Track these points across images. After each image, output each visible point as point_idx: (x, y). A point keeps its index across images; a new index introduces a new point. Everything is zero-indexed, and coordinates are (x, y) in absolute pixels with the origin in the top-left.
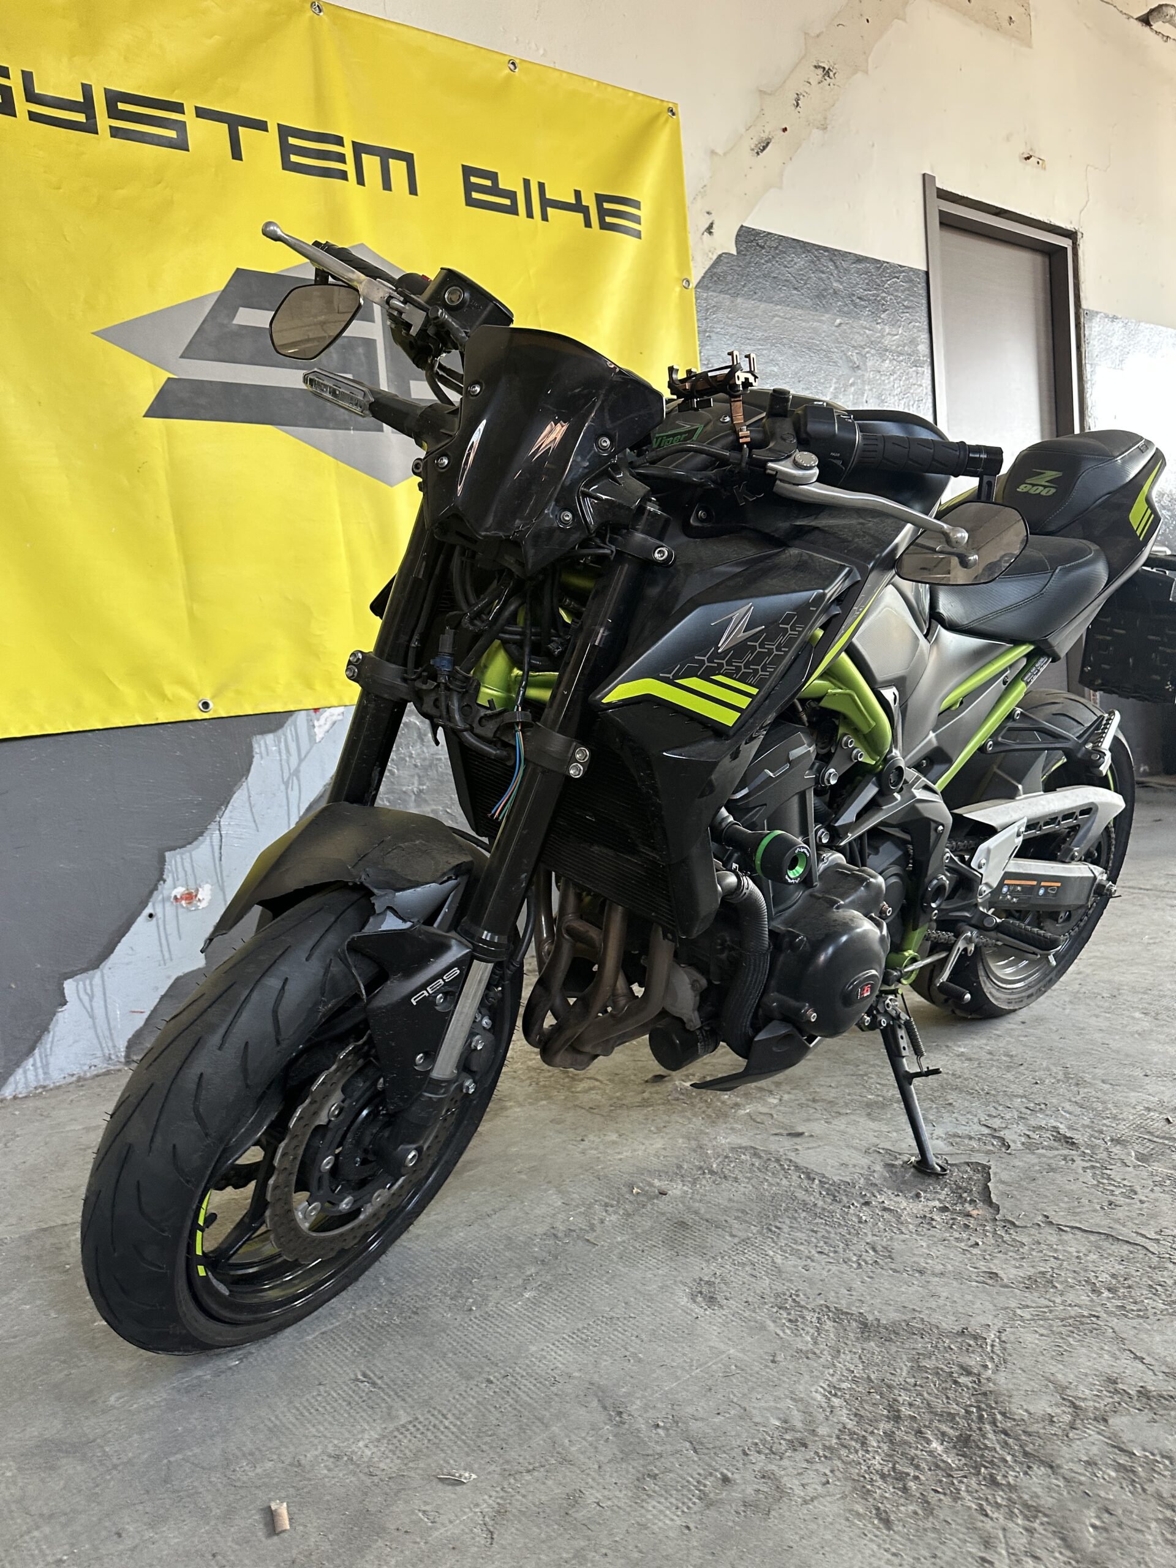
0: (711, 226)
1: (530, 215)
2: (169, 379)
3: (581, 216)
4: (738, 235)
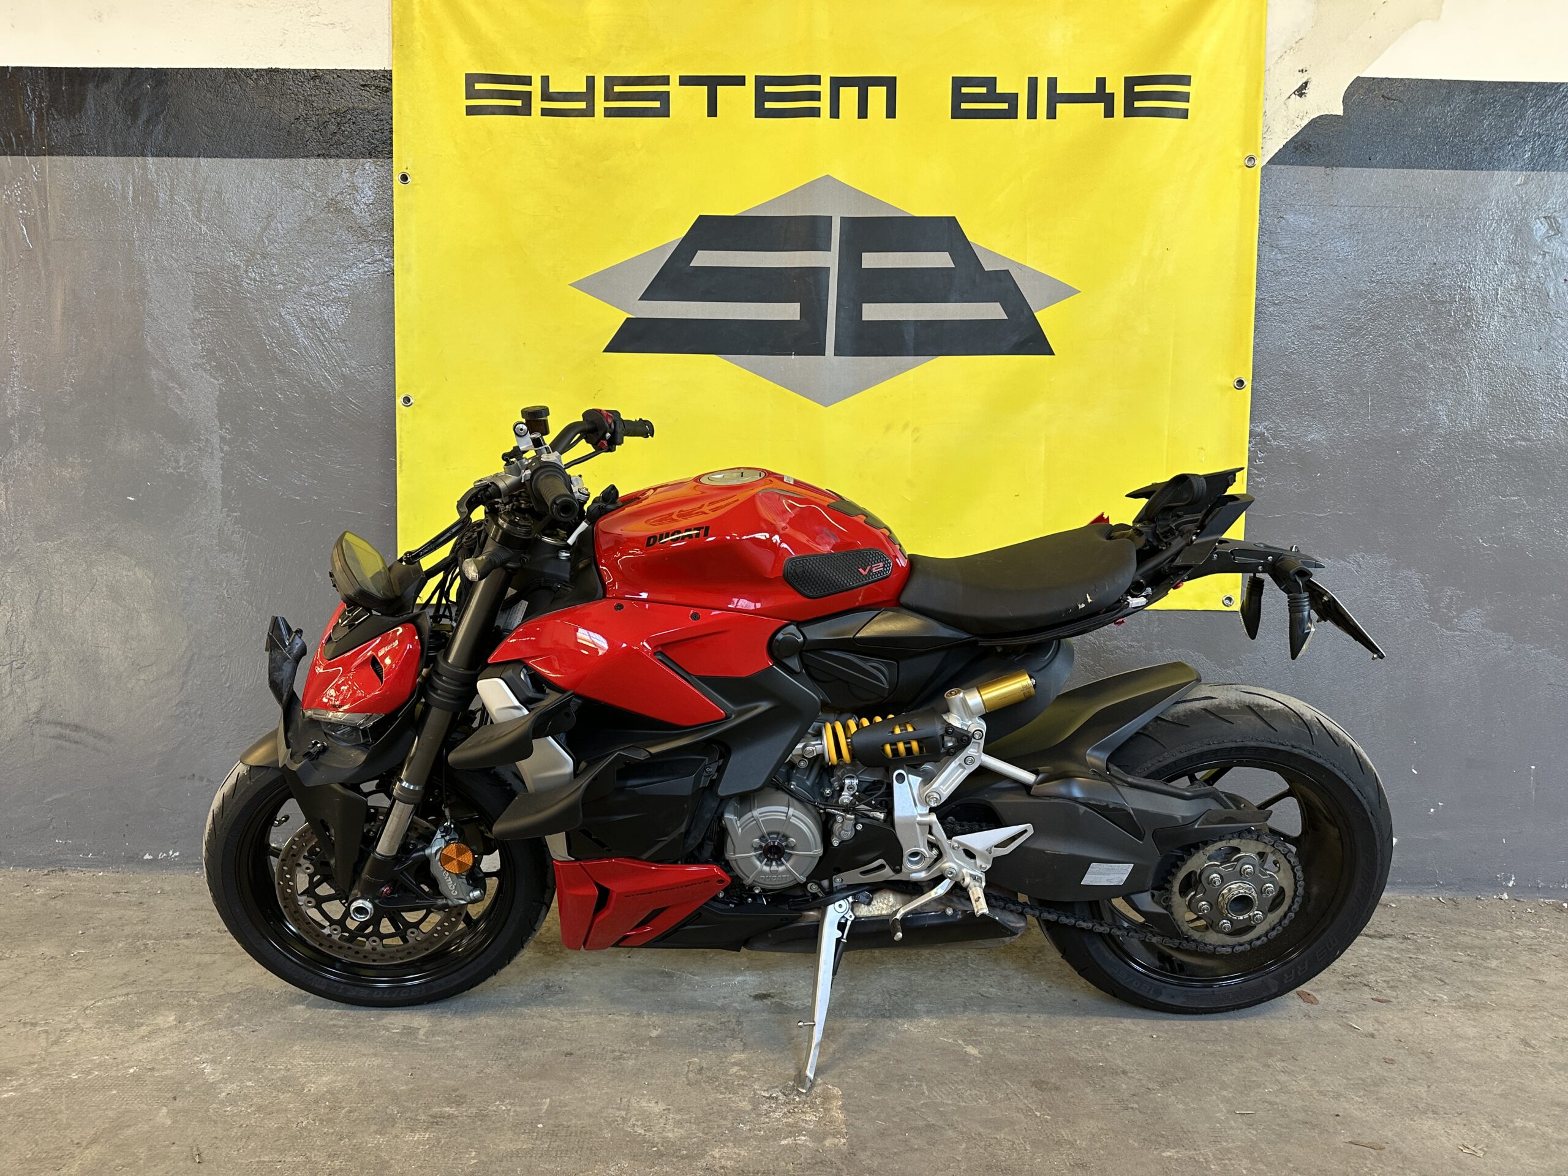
0: (1304, 86)
1: (1032, 114)
2: (628, 319)
3: (1100, 107)
4: (1346, 92)
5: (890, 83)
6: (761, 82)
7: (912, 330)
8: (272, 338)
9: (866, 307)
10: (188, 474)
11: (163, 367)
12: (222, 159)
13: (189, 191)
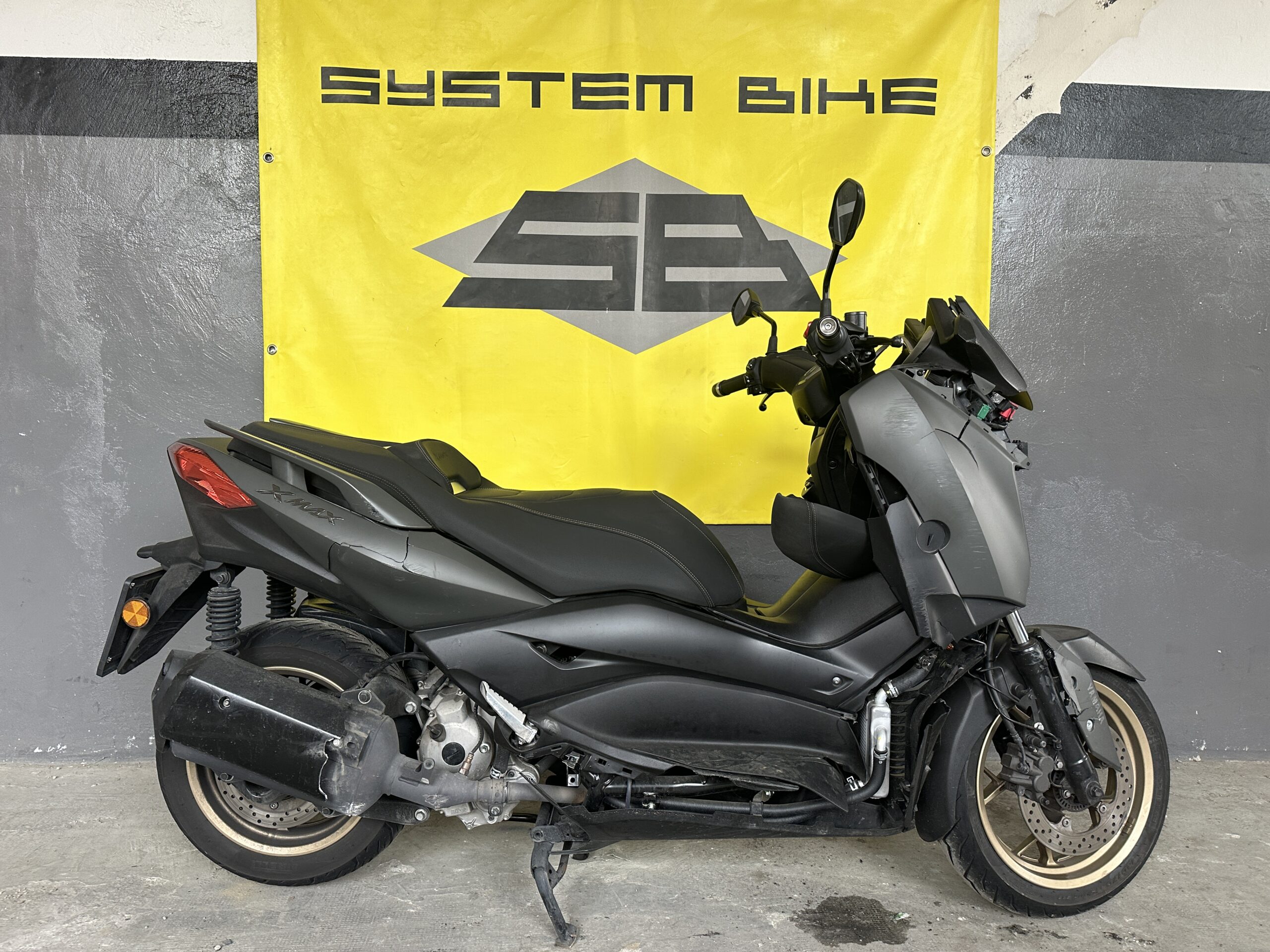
0: (1030, 89)
1: (806, 109)
2: (464, 278)
3: (863, 104)
4: (1063, 95)
5: (687, 82)
6: (578, 78)
7: (707, 290)
8: (150, 294)
9: (668, 270)
10: (74, 412)
11: (52, 318)
12: (105, 138)
13: (75, 164)
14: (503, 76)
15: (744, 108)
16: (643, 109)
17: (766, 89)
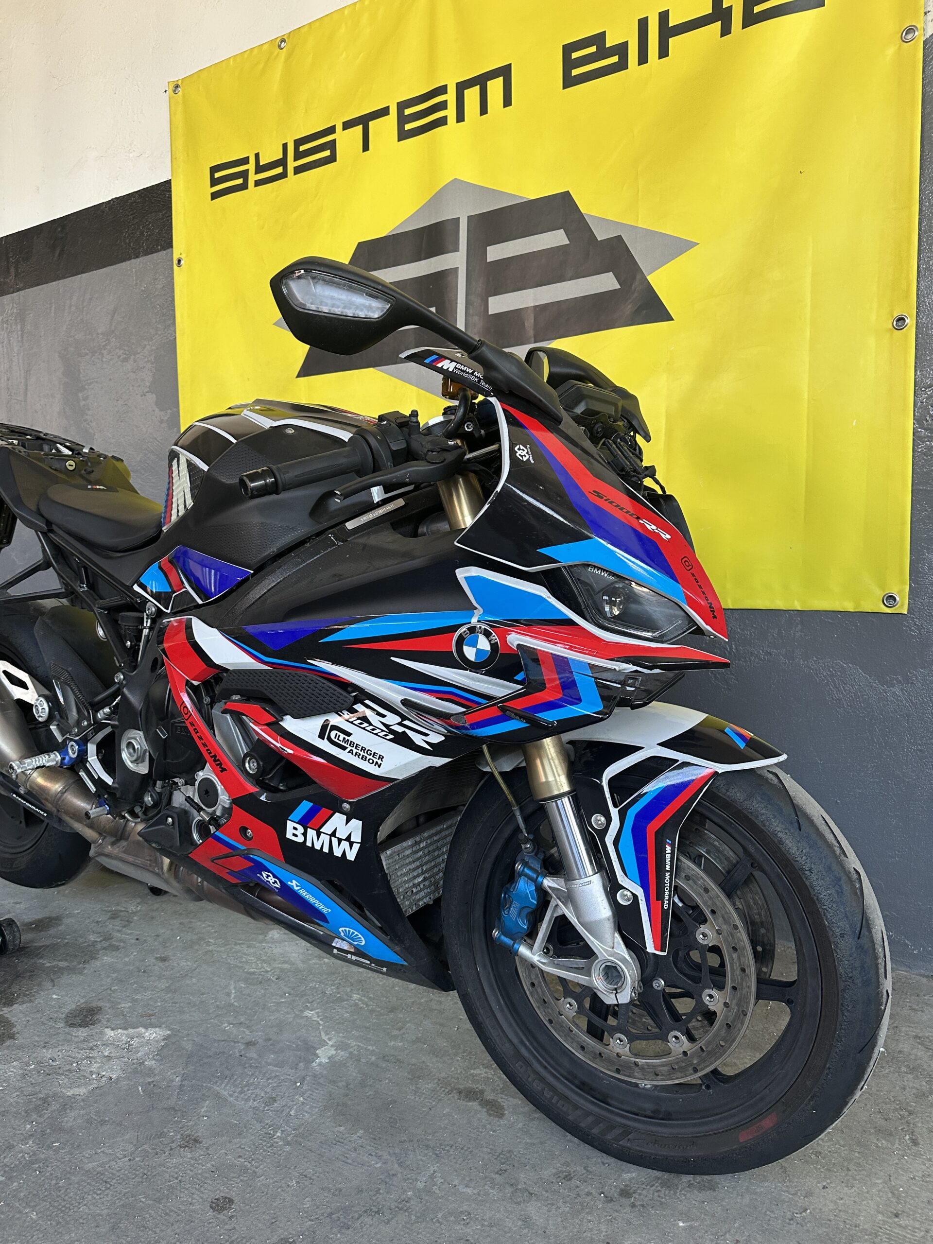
1: (643, 59)
3: (718, 25)
5: (505, 72)
6: (402, 106)
7: (531, 316)
9: (491, 300)
14: (339, 128)
15: (569, 81)
16: (463, 120)
17: (593, 49)
